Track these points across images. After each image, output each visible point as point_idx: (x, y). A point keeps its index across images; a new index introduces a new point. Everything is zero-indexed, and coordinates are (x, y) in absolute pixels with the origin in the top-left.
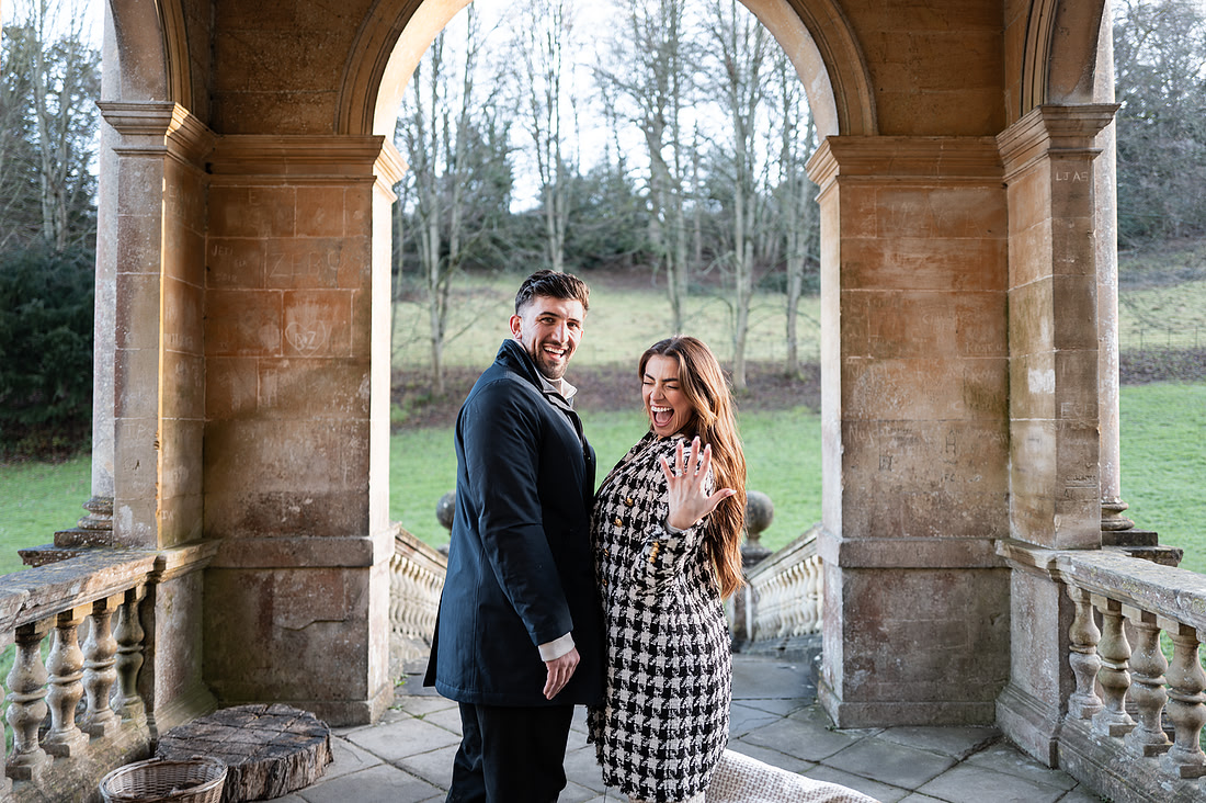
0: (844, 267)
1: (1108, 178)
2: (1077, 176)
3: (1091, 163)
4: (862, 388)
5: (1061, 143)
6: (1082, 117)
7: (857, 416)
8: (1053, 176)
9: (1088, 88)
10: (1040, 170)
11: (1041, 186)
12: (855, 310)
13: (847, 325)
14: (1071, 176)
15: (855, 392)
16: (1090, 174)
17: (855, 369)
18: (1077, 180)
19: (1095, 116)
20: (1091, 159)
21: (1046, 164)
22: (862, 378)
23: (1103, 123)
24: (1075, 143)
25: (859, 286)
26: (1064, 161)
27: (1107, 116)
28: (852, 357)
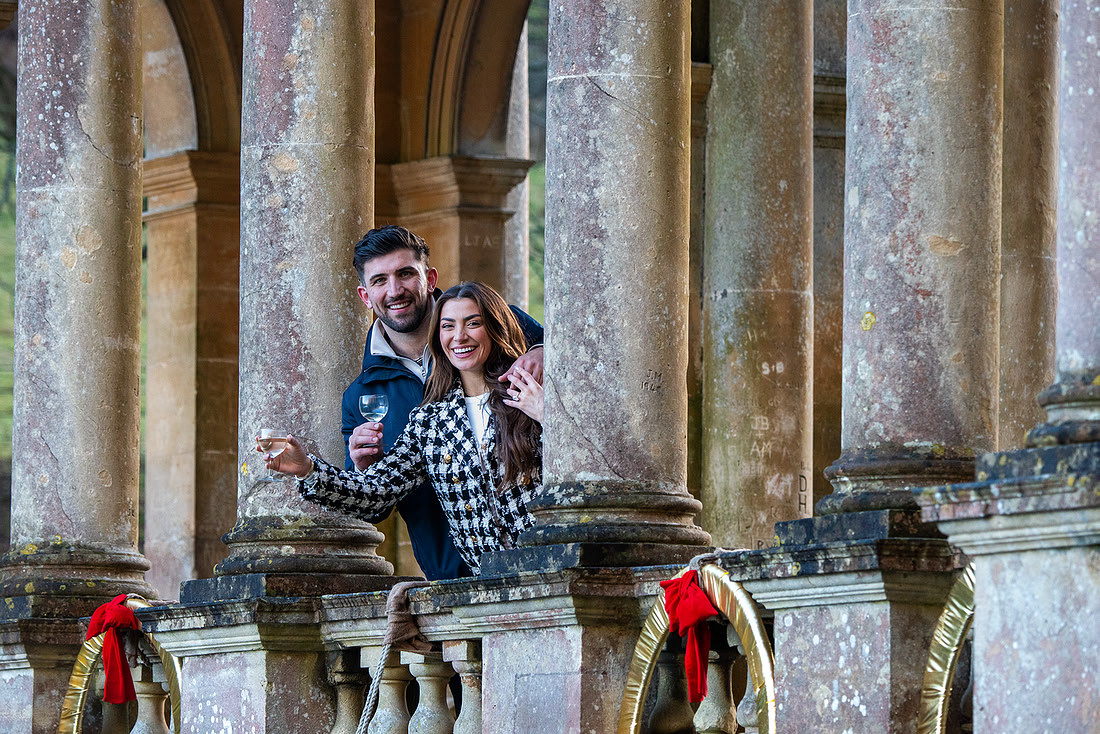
0: (201, 327)
1: (520, 237)
2: (488, 242)
3: (503, 226)
4: (221, 494)
5: (472, 199)
6: (495, 171)
7: (215, 532)
8: (462, 240)
9: (501, 134)
10: (446, 226)
11: (447, 247)
12: (214, 388)
13: (204, 408)
14: (481, 241)
15: (213, 499)
16: (501, 240)
17: (213, 468)
18: (487, 245)
19: (508, 172)
20: (503, 221)
21: (453, 222)
22: (221, 480)
23: (516, 180)
24: (486, 200)
25: (220, 355)
26: (474, 222)
27: (520, 172)
28: (210, 452)
